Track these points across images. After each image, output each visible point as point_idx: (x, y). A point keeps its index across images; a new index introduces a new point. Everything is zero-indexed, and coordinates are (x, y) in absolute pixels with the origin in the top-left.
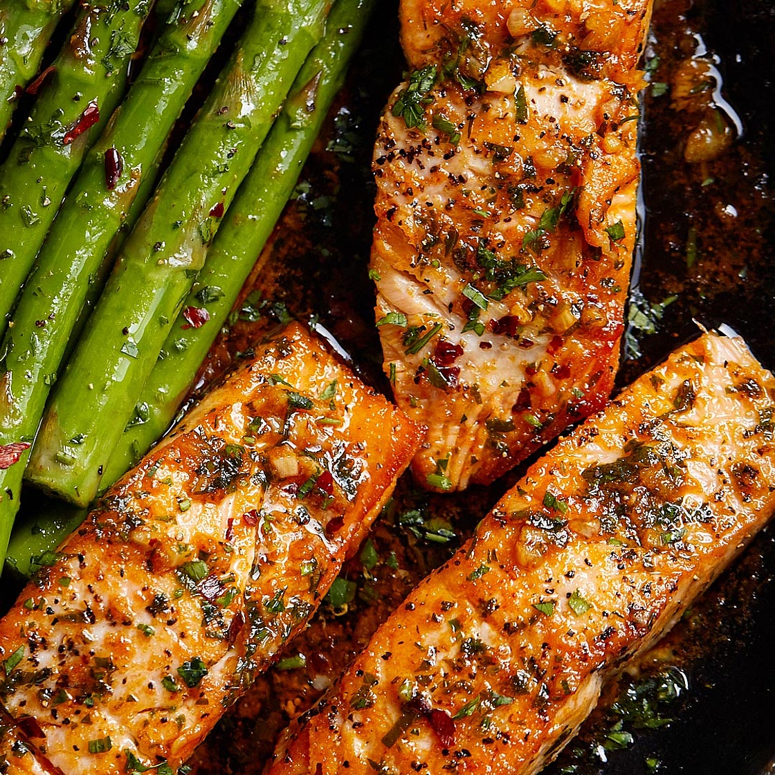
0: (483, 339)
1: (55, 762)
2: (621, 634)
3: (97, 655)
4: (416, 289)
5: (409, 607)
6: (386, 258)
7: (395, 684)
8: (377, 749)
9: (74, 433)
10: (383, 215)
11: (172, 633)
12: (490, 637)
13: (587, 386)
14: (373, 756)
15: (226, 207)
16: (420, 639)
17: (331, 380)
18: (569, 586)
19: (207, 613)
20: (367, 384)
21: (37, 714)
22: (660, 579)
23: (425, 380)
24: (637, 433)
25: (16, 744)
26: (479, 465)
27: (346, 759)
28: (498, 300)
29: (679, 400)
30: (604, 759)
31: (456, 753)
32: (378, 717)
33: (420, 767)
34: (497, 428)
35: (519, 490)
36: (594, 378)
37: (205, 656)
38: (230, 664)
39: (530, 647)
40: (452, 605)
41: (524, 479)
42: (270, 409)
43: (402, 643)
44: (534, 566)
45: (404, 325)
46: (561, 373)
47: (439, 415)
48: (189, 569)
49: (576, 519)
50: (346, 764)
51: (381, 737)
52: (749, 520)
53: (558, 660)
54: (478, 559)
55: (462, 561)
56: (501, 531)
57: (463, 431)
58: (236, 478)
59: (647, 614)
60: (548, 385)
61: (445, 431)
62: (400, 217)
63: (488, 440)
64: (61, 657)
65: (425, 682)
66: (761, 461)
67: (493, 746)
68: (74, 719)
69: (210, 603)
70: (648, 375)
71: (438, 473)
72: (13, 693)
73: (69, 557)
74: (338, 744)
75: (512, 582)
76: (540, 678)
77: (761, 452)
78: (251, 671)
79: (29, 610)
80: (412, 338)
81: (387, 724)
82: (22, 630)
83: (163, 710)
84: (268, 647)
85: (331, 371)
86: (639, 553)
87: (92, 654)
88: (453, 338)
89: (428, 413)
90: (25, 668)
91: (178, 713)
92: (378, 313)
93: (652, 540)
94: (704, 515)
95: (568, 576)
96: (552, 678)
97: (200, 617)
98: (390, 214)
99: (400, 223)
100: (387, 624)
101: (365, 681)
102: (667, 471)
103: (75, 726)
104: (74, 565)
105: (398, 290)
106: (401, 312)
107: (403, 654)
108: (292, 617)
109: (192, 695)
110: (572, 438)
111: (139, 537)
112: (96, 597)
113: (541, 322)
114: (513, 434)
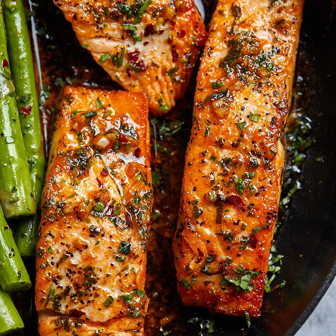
0: (143, 42)
1: (95, 320)
2: (279, 117)
3: (83, 268)
4: (104, 40)
5: (189, 164)
6: (85, 36)
7: (206, 198)
8: (216, 227)
9: (11, 188)
10: (73, 19)
11: (106, 239)
12: (230, 154)
13: (195, 32)
14: (216, 231)
15: (7, 59)
16: (203, 173)
17: (96, 98)
18: (245, 113)
19: (114, 221)
20: (110, 90)
21: (75, 307)
22: (278, 86)
23: (133, 73)
24: (228, 37)
25: (75, 324)
26: (174, 92)
27: (207, 239)
28: (138, 23)
29: (235, 13)
30: (299, 171)
31: (248, 207)
32: (208, 214)
33: (238, 223)
34: (172, 72)
35: (199, 90)
36: (195, 27)
37: (125, 238)
38: (136, 234)
39: (248, 147)
40: (206, 152)
41: (198, 84)
42: (81, 126)
43: (197, 180)
44: (227, 115)
45: (110, 57)
46: (182, 34)
47: (146, 83)
48: (95, 209)
49: (230, 86)
50: (208, 242)
51: (214, 222)
52: (294, 40)
53: (262, 144)
54: (203, 127)
55: (197, 132)
56: (204, 110)
57: (160, 83)
58: (87, 161)
59: (283, 103)
60: (181, 42)
61: (153, 88)
62: (80, 16)
63: (172, 80)
64: (70, 278)
65: (217, 188)
66: (282, 15)
67: (260, 194)
68: (91, 299)
69: (113, 217)
70: (216, 12)
71: (161, 105)
72: (60, 305)
73: (45, 237)
74: (199, 236)
75: (223, 127)
76: (259, 156)
77: (279, 11)
78: (146, 232)
79: (44, 268)
80: (116, 60)
81: (213, 215)
82: (47, 278)
83: (123, 271)
84: (146, 218)
85: (94, 95)
86: (263, 82)
87: (81, 268)
88: (131, 49)
89: (141, 85)
90: (58, 292)
91: (130, 268)
92: (96, 60)
93: (264, 74)
94: (276, 51)
95: (242, 109)
96: (265, 153)
97: (112, 225)
98: (75, 17)
99: (82, 18)
100: (186, 177)
101: (193, 205)
102: (250, 43)
103: (93, 301)
104: (49, 238)
105: (98, 45)
106: (105, 53)
107: (200, 184)
108: (147, 200)
109: (130, 257)
110: (205, 56)
111: (67, 210)
112: (67, 245)
113: (161, 19)
114: (180, 70)
